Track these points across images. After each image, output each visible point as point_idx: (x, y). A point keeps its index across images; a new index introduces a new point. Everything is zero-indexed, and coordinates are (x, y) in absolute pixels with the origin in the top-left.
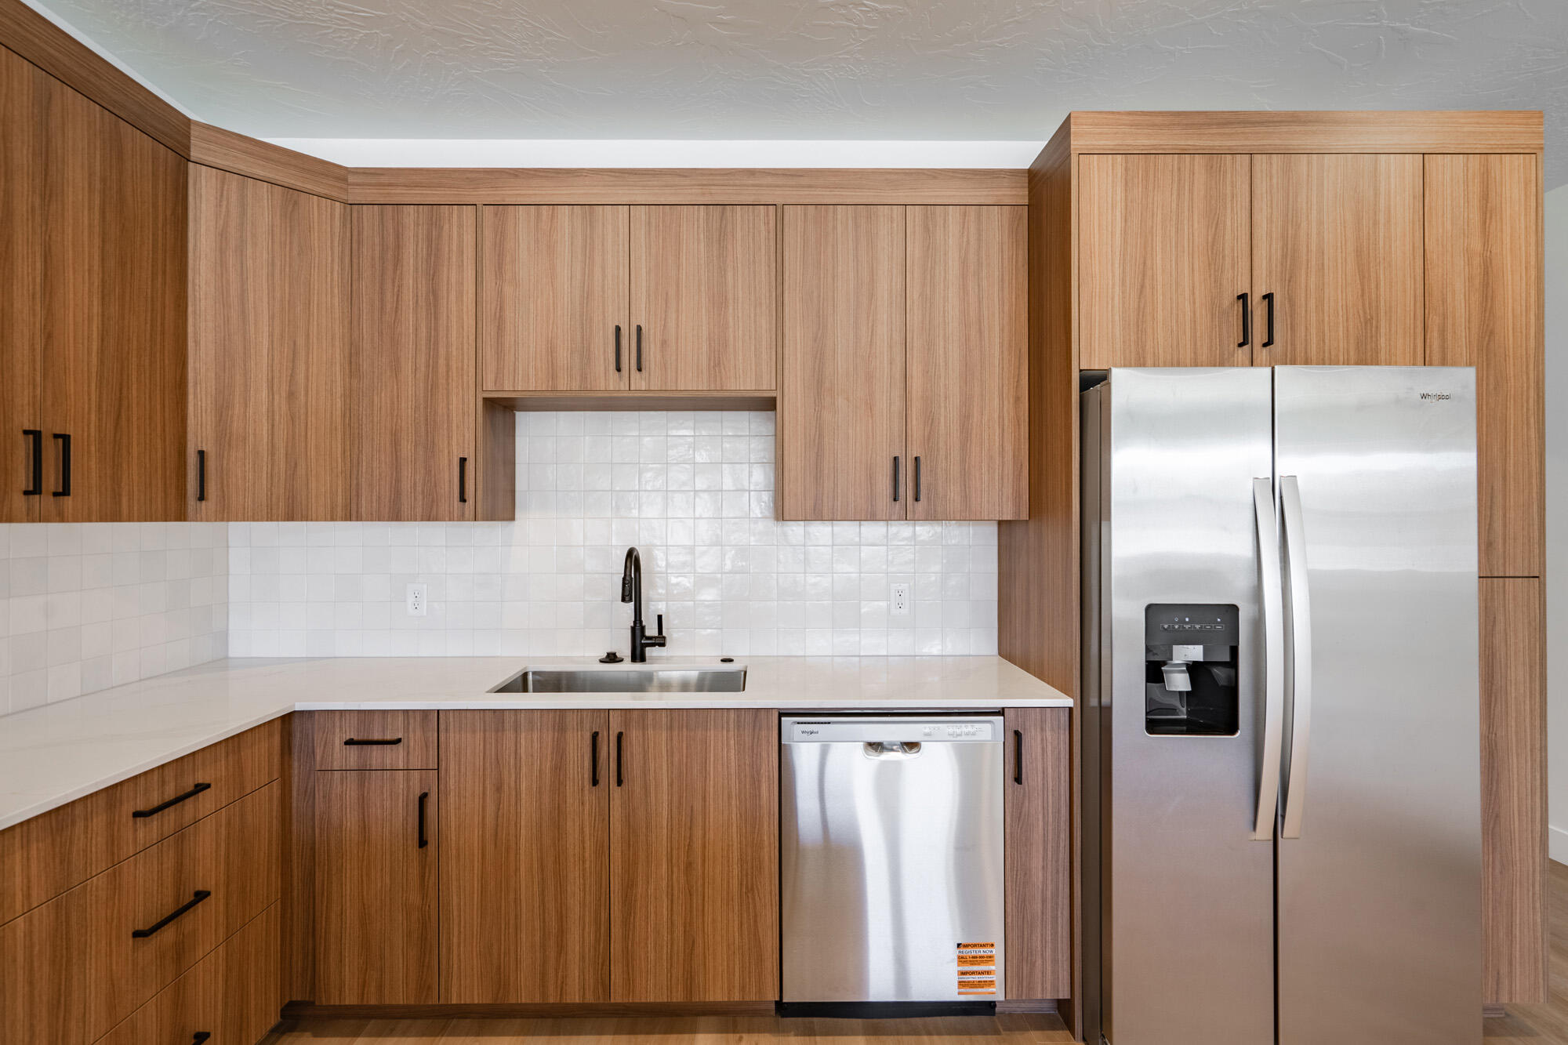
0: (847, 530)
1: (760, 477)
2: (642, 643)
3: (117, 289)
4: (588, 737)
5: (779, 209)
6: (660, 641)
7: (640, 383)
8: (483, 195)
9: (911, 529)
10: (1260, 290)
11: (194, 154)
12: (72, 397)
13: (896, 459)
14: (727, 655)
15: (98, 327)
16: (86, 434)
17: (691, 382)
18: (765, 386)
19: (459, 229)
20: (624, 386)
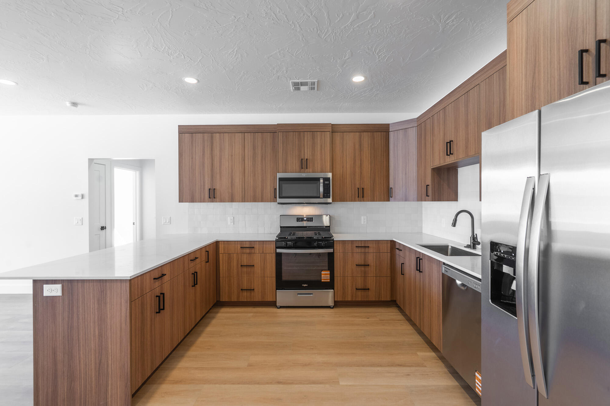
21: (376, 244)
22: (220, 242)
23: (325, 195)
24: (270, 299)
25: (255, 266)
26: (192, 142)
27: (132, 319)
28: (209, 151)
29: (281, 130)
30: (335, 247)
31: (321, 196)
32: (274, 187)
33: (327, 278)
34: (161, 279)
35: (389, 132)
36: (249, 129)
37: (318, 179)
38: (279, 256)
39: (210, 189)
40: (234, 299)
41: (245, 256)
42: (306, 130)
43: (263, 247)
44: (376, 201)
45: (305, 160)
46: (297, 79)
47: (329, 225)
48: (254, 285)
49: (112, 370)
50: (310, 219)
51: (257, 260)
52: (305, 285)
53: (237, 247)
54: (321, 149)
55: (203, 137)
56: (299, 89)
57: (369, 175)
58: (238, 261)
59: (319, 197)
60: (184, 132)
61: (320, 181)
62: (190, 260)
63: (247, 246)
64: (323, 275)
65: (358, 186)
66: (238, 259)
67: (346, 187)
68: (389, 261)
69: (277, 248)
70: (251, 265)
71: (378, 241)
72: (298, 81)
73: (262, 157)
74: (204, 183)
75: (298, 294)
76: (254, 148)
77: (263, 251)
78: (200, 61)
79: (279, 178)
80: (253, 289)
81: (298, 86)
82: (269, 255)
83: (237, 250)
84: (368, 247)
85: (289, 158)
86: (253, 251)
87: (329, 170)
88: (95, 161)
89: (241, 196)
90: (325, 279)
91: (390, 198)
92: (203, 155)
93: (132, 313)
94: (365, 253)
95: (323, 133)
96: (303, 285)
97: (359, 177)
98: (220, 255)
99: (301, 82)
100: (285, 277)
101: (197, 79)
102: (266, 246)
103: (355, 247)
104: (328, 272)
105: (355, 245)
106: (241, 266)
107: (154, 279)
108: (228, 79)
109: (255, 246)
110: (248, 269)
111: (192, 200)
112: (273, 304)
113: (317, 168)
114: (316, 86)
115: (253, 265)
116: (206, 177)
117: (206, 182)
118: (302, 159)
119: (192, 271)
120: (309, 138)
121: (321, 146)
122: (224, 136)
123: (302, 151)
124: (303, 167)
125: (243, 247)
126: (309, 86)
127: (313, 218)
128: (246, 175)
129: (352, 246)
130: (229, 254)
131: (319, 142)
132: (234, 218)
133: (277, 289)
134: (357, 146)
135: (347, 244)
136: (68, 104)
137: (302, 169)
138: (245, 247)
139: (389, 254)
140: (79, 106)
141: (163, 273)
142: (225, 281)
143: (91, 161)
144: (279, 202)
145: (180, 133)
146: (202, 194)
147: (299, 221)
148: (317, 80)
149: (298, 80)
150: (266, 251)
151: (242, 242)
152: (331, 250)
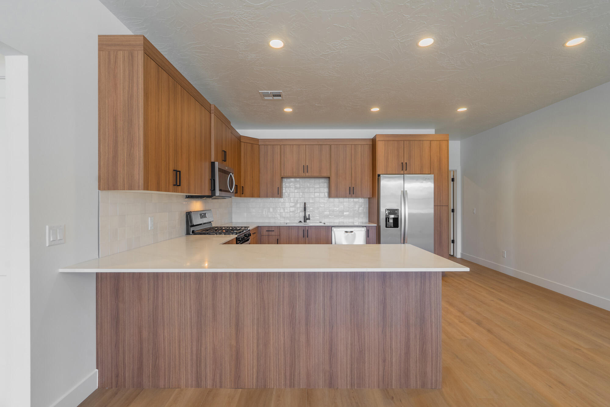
0: (341, 200)
1: (326, 190)
2: (306, 219)
4: (302, 230)
5: (330, 145)
6: (309, 219)
7: (307, 174)
8: (281, 143)
9: (353, 199)
10: (405, 162)
11: (241, 141)
13: (350, 187)
14: (320, 222)
17: (316, 174)
18: (328, 175)
19: (277, 149)
20: (305, 175)
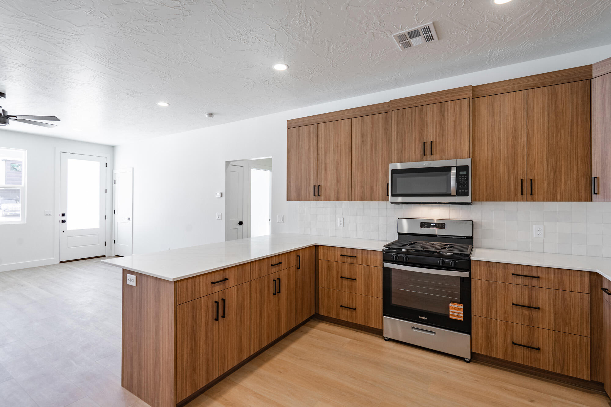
3: (554, 135)
12: (537, 169)
15: (546, 148)
16: (542, 178)
21: (554, 274)
22: (320, 247)
23: (460, 191)
24: (375, 325)
25: (357, 279)
26: (299, 136)
27: (178, 323)
28: (314, 144)
29: (396, 107)
30: (473, 270)
31: (454, 192)
32: (386, 181)
33: (459, 315)
34: (224, 284)
35: (591, 79)
36: (356, 113)
37: (449, 169)
38: (387, 272)
39: (314, 186)
40: (333, 315)
41: (346, 266)
42: (430, 102)
43: (367, 257)
44: (561, 200)
45: (430, 143)
46: (399, 29)
47: (471, 235)
48: (355, 304)
49: (162, 371)
50: (441, 225)
51: (359, 272)
52: (423, 318)
53: (338, 254)
54: (454, 126)
55: (309, 129)
56: (408, 45)
57: (545, 157)
58: (338, 271)
59: (450, 195)
60: (292, 127)
61: (451, 171)
62: (270, 264)
63: (349, 254)
64: (452, 308)
65: (521, 176)
66: (338, 268)
67: (497, 179)
68: (586, 309)
69: (385, 260)
70: (353, 278)
71: (559, 271)
72: (402, 32)
73: (372, 144)
74: (310, 179)
75: (413, 328)
76: (363, 135)
77: (367, 263)
78: (275, 40)
79: (392, 170)
80: (354, 308)
81: (407, 41)
82: (374, 268)
83: (337, 258)
84: (538, 277)
85: (406, 143)
86: (355, 261)
87: (467, 155)
88: (231, 163)
89: (347, 194)
90: (455, 316)
91: (593, 196)
92: (309, 149)
93: (178, 317)
94: (531, 287)
95: (458, 102)
96: (420, 317)
97: (524, 162)
98: (319, 261)
99: (408, 33)
100: (395, 301)
101: (285, 64)
102: (371, 257)
103: (511, 275)
104: (461, 307)
105: (510, 271)
106: (342, 277)
107: (212, 283)
108: (315, 54)
109: (358, 256)
110: (349, 282)
111: (299, 198)
112: (379, 333)
113: (448, 154)
114: (433, 33)
115: (355, 278)
116: (312, 173)
117: (312, 178)
118: (424, 143)
119: (274, 277)
120: (435, 112)
121: (455, 121)
122: (329, 125)
123: (425, 131)
124: (426, 153)
125: (344, 256)
126: (422, 36)
127: (445, 224)
128: (353, 169)
129: (504, 272)
130: (329, 261)
131: (451, 115)
132: (343, 219)
133: (384, 315)
134: (520, 114)
135: (494, 269)
136: (207, 116)
137: (425, 157)
138: (346, 255)
139: (586, 297)
140: (214, 116)
141: (226, 277)
142: (324, 292)
143: (228, 163)
144: (391, 201)
145: (289, 128)
146: (308, 191)
147: (425, 228)
148: (432, 22)
149: (403, 30)
150: (370, 263)
151: (343, 249)
152: (466, 274)
